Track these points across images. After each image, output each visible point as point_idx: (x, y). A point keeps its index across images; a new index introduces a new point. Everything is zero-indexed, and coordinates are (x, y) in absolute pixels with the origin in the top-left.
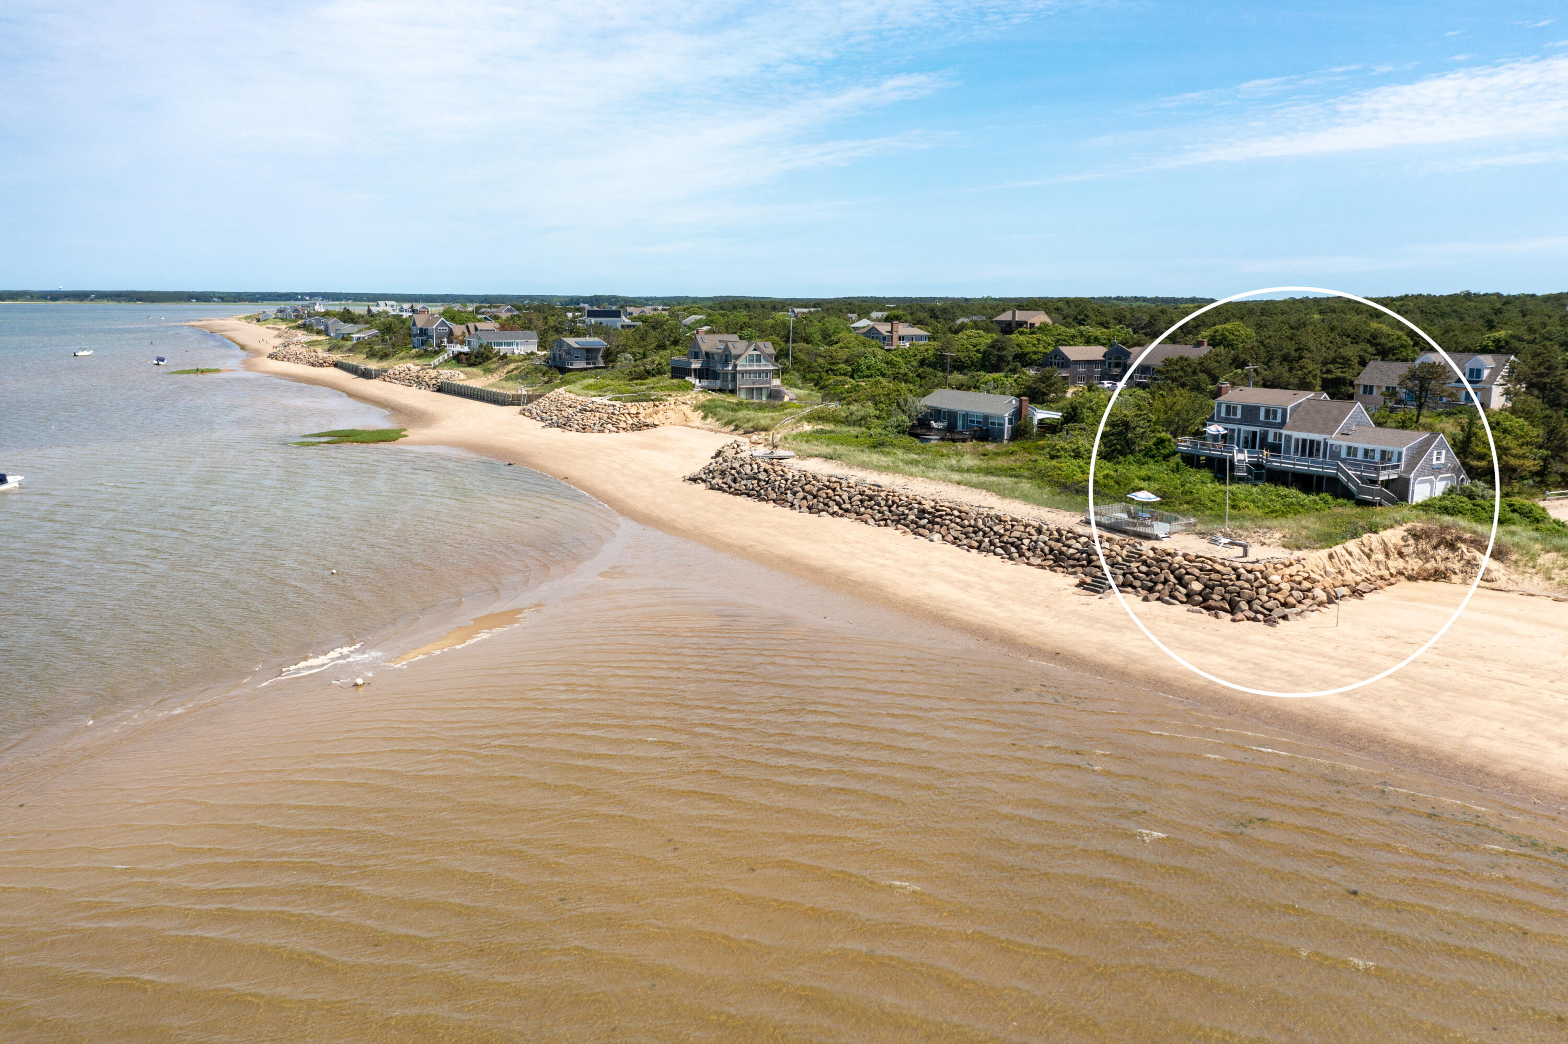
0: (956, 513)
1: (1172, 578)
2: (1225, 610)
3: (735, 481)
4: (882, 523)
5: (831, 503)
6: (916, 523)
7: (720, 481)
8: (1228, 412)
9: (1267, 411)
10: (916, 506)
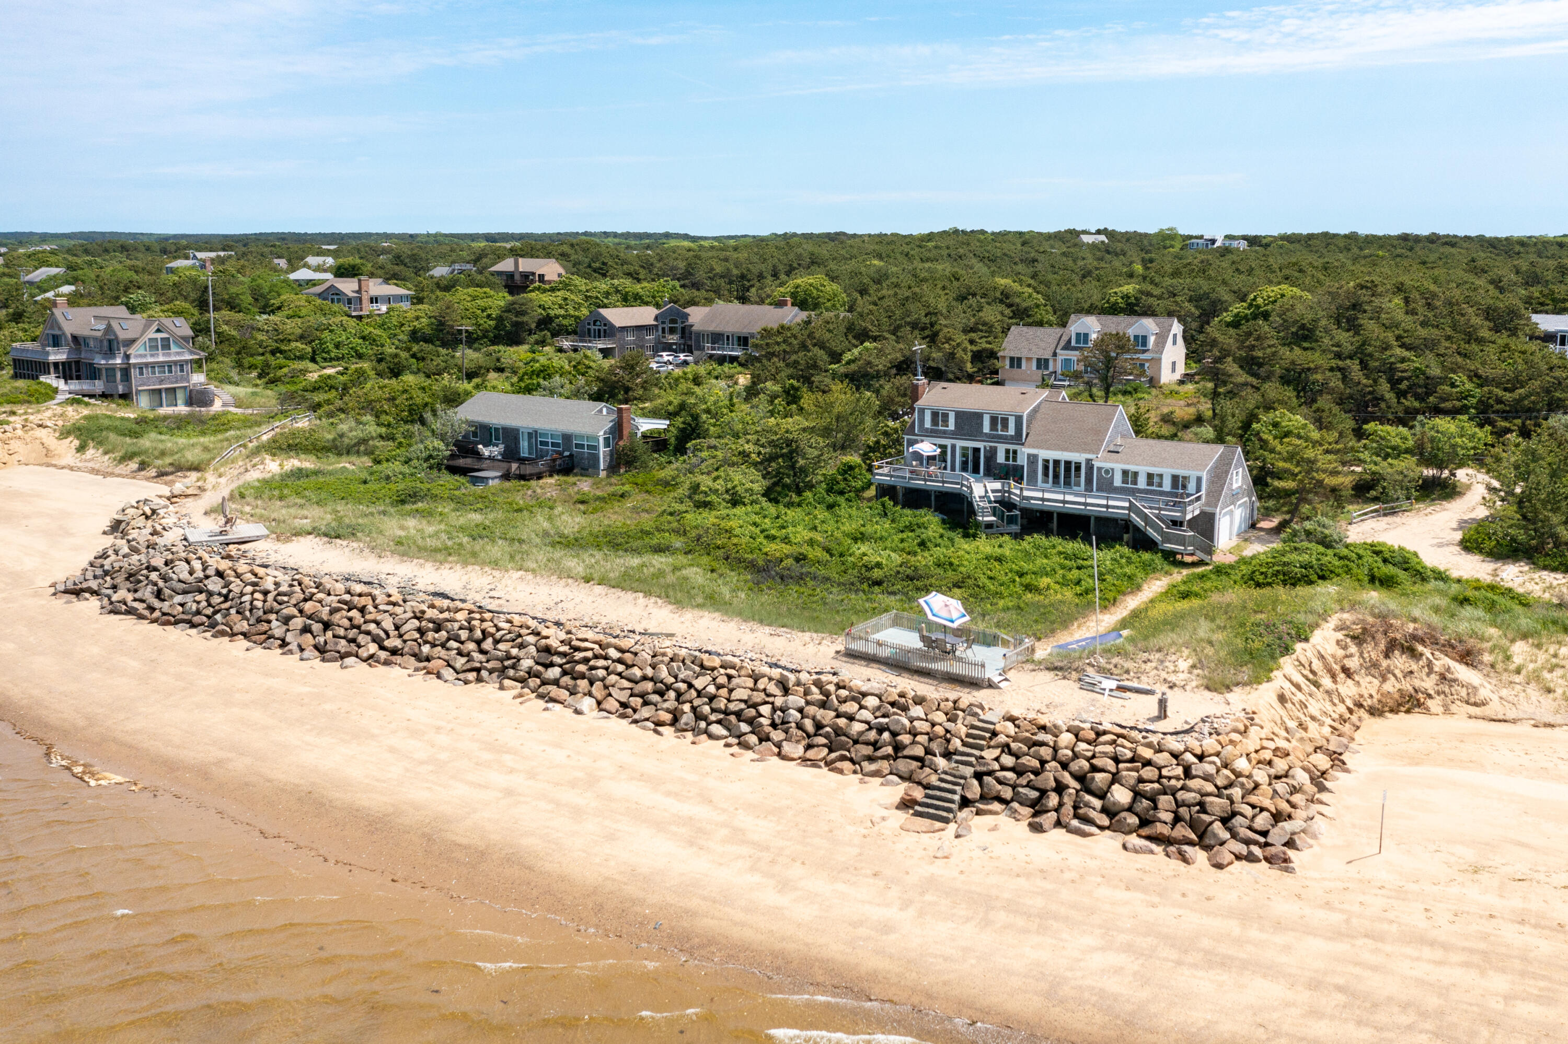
0: (613, 654)
1: (1067, 778)
2: (1191, 843)
3: (159, 595)
4: (472, 676)
5: (362, 639)
6: (537, 675)
7: (130, 597)
8: (935, 421)
9: (994, 420)
10: (531, 639)
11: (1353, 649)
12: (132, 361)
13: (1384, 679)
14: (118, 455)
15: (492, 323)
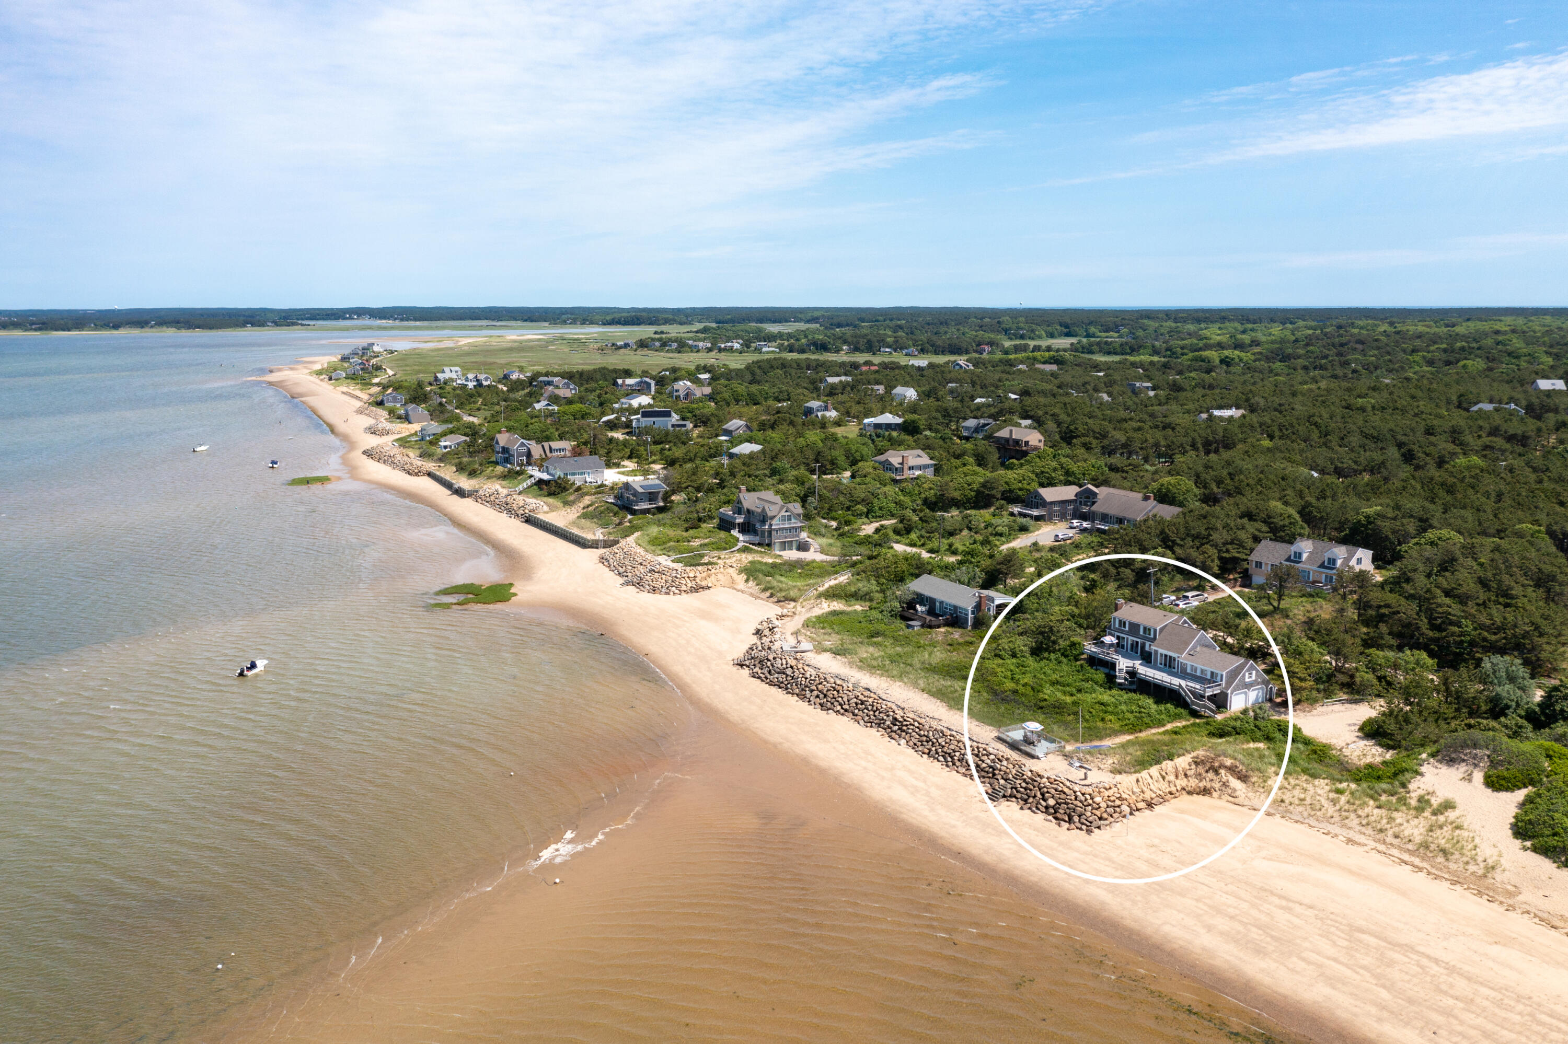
0: (916, 724)
1: (1039, 794)
2: (1066, 822)
3: (770, 672)
4: (869, 725)
5: (836, 704)
6: (890, 728)
7: (760, 671)
8: (1120, 625)
9: (1145, 629)
10: (891, 714)
11: (1193, 766)
12: (773, 527)
13: (1201, 781)
14: (763, 587)
15: (973, 494)
